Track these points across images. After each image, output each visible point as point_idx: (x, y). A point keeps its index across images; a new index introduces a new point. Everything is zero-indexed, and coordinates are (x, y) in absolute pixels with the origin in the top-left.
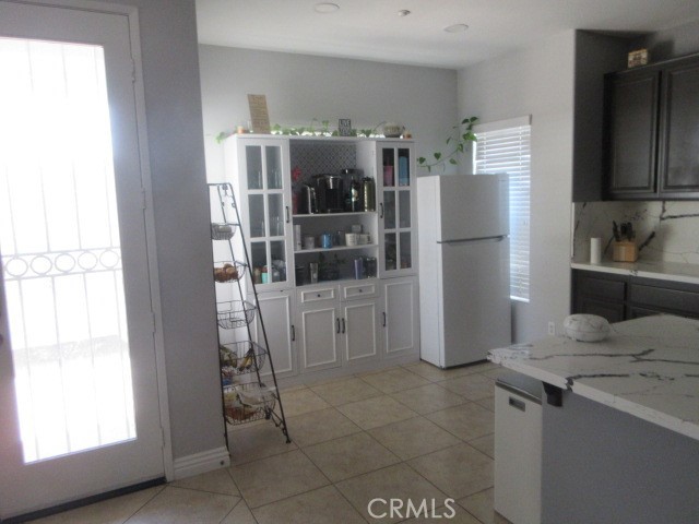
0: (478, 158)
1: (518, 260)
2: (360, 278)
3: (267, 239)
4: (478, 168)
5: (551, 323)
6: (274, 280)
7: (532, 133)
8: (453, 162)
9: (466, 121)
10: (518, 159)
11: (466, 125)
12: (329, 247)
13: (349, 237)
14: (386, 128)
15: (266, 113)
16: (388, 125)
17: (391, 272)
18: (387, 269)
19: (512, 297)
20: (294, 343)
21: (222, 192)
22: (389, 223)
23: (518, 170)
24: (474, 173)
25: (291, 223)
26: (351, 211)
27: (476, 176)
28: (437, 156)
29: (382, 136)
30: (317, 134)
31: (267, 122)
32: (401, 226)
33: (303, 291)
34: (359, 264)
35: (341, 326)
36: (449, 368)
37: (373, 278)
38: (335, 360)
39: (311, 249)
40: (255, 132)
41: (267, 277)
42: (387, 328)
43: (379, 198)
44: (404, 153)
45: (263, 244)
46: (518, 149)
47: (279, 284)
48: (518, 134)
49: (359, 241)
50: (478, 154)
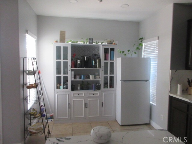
0: (144, 52)
1: (152, 89)
2: (94, 90)
3: (62, 75)
4: (144, 55)
5: (162, 115)
6: (64, 88)
7: (158, 43)
8: (135, 53)
9: (140, 39)
10: (155, 53)
11: (141, 40)
12: (83, 79)
13: (91, 76)
14: (107, 41)
15: (65, 37)
16: (108, 40)
17: (106, 89)
18: (104, 88)
19: (150, 102)
20: (69, 109)
21: (33, 60)
22: (106, 72)
23: (154, 56)
24: (143, 57)
25: (70, 71)
26: (92, 68)
27: (143, 58)
28: (129, 51)
29: (106, 44)
30: (82, 43)
31: (65, 39)
32: (110, 74)
33: (74, 92)
34: (94, 85)
35: (86, 105)
36: (122, 125)
37: (99, 91)
38: (83, 116)
39: (78, 80)
40: (60, 42)
41: (62, 87)
42: (103, 108)
43: (103, 64)
44: (112, 50)
45: (61, 77)
46: (155, 49)
47: (65, 90)
48: (155, 44)
49: (95, 78)
50: (144, 50)
